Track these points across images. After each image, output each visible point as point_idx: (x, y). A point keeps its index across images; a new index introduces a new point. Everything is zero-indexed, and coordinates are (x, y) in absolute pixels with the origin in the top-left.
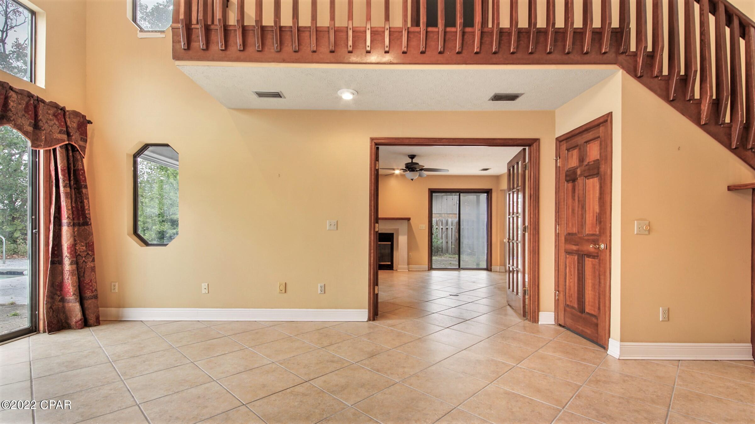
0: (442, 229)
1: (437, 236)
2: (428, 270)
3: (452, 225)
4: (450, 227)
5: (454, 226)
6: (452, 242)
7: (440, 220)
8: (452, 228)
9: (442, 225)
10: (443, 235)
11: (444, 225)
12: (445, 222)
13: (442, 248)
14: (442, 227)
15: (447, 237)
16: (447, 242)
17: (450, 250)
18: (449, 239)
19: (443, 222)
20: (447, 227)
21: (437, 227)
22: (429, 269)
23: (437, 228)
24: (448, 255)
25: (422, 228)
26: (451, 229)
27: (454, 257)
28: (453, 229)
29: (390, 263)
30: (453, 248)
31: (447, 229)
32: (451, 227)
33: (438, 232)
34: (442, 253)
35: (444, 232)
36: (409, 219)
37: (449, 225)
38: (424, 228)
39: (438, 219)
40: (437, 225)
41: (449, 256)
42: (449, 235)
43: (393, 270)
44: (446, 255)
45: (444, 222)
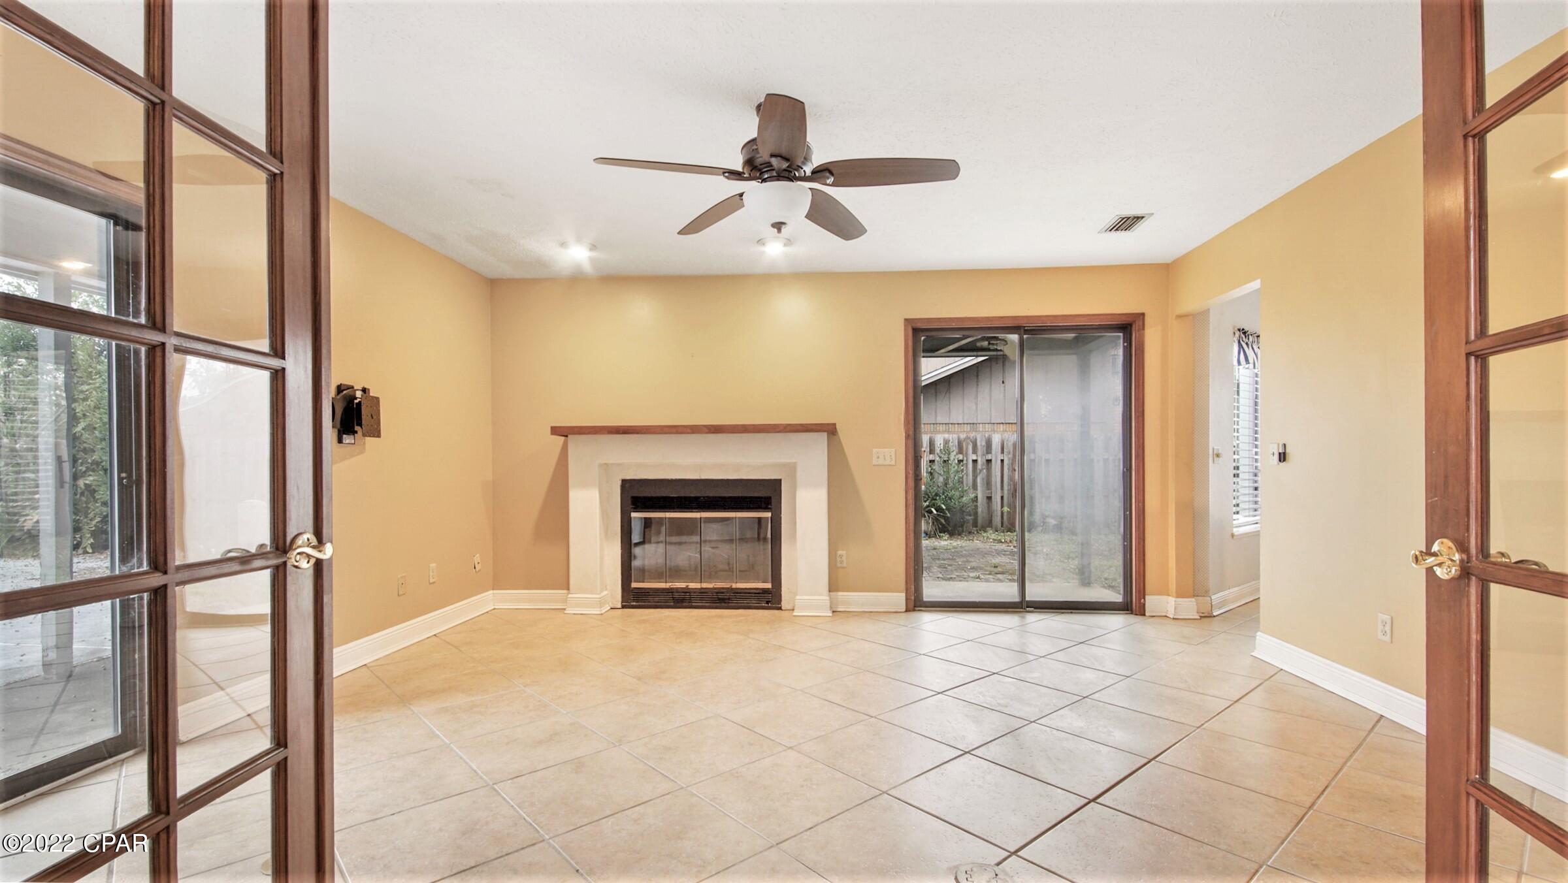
0: (975, 461)
1: (961, 481)
2: (906, 611)
3: (1002, 452)
4: (996, 458)
5: (1009, 453)
6: (1002, 497)
7: (967, 438)
8: (1002, 461)
9: (975, 451)
10: (979, 480)
11: (979, 453)
12: (984, 443)
13: (976, 514)
14: (975, 458)
15: (988, 484)
16: (989, 498)
17: (997, 520)
18: (993, 488)
19: (979, 444)
20: (989, 457)
21: (961, 457)
22: (911, 605)
23: (960, 461)
24: (991, 534)
25: (881, 462)
26: (1000, 462)
27: (1008, 539)
28: (1006, 462)
29: (769, 586)
30: (1005, 514)
31: (989, 461)
32: (1000, 457)
33: (962, 471)
34: (976, 527)
35: (981, 471)
36: (831, 430)
37: (993, 452)
38: (888, 462)
39: (963, 436)
40: (960, 451)
41: (993, 536)
42: (993, 480)
43: (780, 608)
44: (985, 531)
45: (981, 443)
